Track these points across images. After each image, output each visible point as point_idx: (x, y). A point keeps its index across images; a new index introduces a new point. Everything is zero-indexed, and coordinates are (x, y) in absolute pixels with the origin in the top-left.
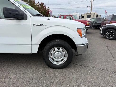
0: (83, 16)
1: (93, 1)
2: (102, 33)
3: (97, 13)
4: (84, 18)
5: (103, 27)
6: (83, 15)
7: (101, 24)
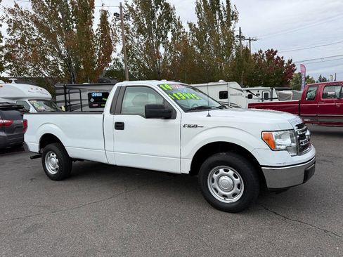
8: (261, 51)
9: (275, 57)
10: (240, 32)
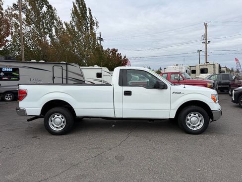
0: (192, 71)
1: (209, 42)
2: (234, 99)
3: (219, 65)
4: (195, 73)
5: (235, 90)
6: (193, 68)
7: (230, 86)
8: (109, 49)
9: (117, 53)
10: (100, 35)
